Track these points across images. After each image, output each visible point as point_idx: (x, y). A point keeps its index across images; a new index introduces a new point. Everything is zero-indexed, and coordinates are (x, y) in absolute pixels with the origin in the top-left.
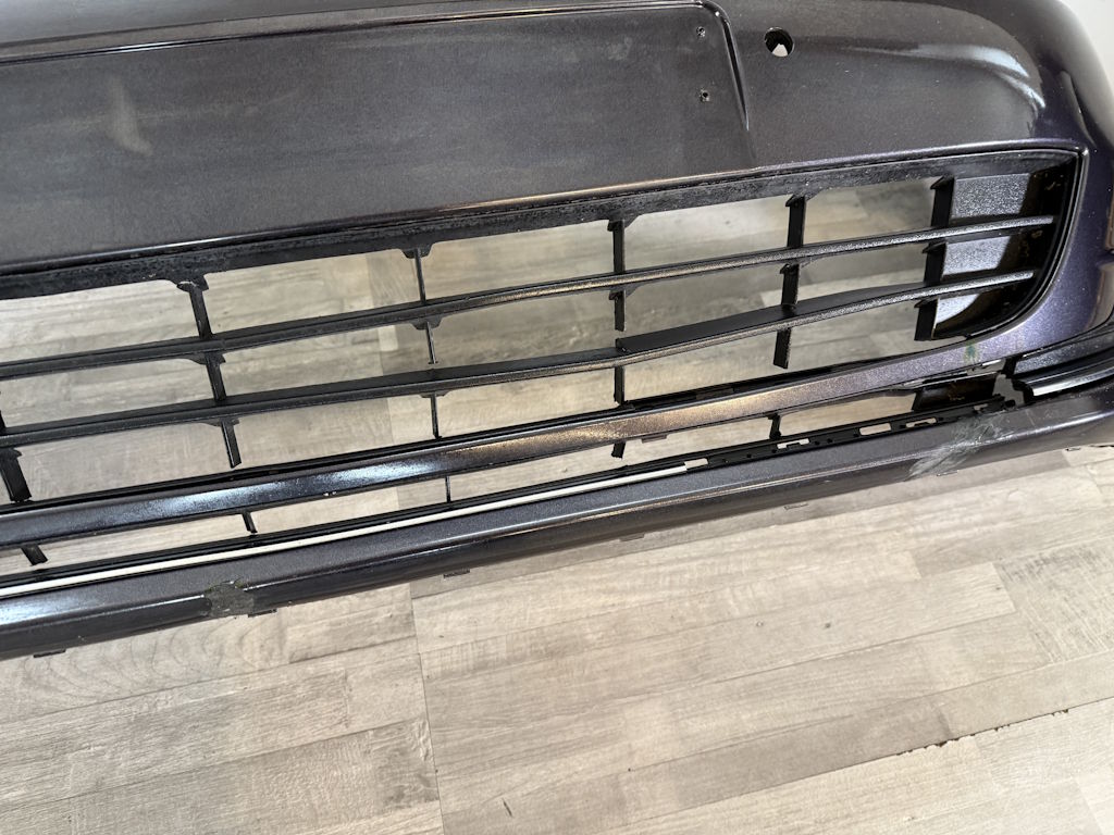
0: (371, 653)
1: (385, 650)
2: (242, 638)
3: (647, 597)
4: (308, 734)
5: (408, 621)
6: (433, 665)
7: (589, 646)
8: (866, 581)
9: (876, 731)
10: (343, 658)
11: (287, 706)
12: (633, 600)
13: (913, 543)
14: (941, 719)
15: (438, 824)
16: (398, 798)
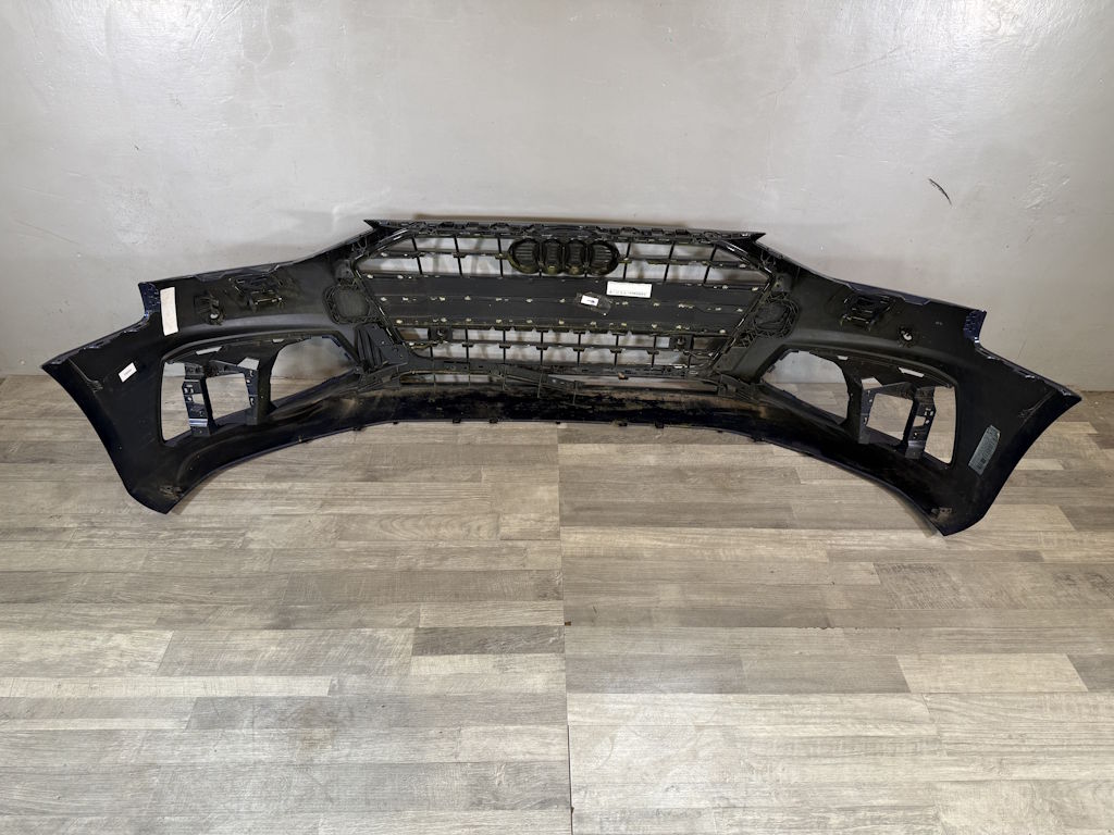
0: (539, 543)
1: (546, 543)
2: (479, 528)
3: (678, 545)
4: (505, 566)
5: (557, 534)
6: (569, 553)
7: (645, 559)
8: (798, 558)
9: (789, 618)
10: (525, 542)
11: (498, 556)
12: (671, 545)
13: (829, 547)
14: (826, 619)
15: (561, 609)
16: (544, 597)
